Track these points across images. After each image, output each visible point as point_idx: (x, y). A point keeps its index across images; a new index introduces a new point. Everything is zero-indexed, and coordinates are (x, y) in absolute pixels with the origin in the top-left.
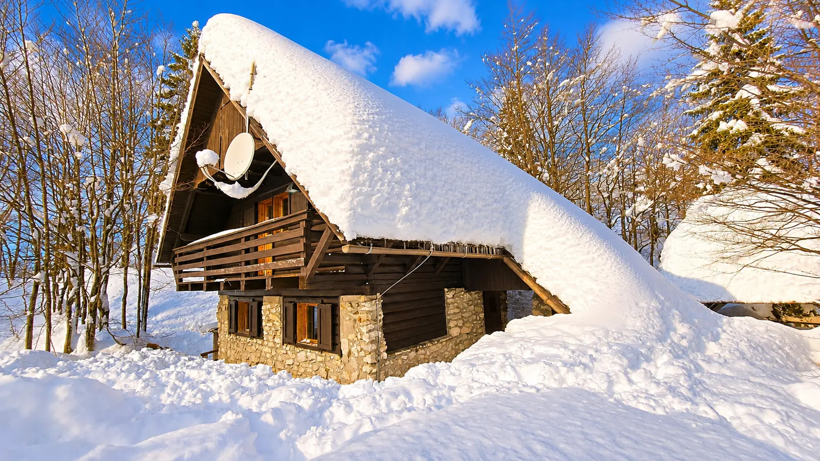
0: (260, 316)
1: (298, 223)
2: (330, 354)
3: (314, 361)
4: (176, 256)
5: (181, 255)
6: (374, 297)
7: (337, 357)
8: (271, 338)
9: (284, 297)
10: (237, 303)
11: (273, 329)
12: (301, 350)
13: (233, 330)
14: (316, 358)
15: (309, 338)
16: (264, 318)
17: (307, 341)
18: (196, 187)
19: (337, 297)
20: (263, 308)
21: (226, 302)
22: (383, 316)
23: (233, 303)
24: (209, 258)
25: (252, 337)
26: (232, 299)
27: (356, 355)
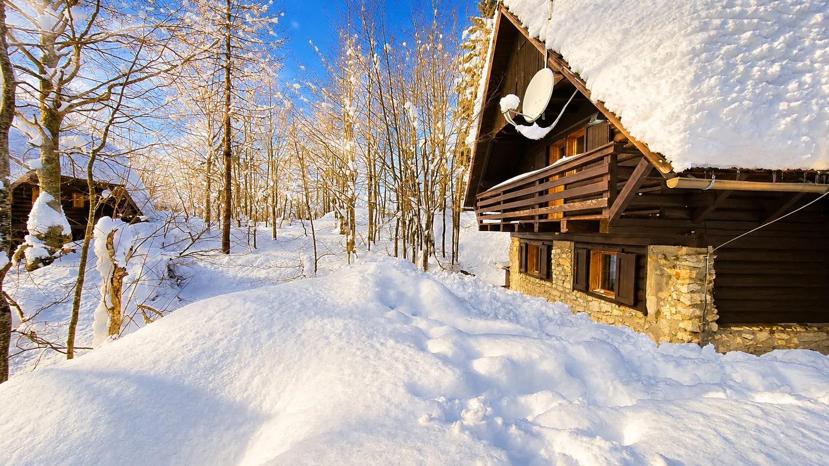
0: (549, 260)
1: (602, 158)
2: (631, 310)
3: (609, 314)
4: (478, 201)
5: (482, 200)
6: (704, 250)
7: (640, 314)
8: (560, 283)
9: (576, 243)
10: (527, 245)
11: (563, 274)
12: (594, 298)
13: (523, 270)
14: (612, 310)
15: (603, 288)
16: (553, 261)
17: (601, 292)
18: (494, 137)
19: (645, 247)
20: (553, 252)
21: (517, 243)
22: (714, 277)
23: (524, 245)
24: (505, 202)
25: (541, 279)
26: (522, 241)
27: (669, 317)
